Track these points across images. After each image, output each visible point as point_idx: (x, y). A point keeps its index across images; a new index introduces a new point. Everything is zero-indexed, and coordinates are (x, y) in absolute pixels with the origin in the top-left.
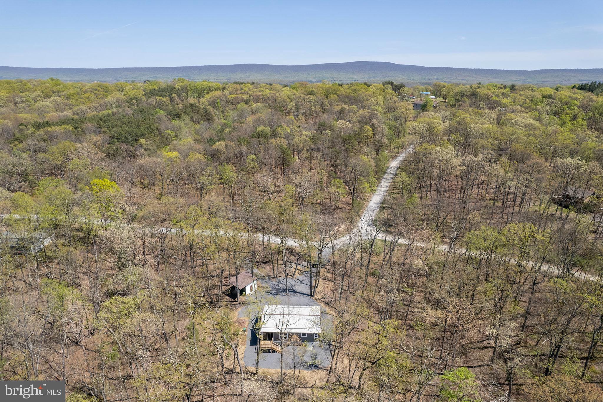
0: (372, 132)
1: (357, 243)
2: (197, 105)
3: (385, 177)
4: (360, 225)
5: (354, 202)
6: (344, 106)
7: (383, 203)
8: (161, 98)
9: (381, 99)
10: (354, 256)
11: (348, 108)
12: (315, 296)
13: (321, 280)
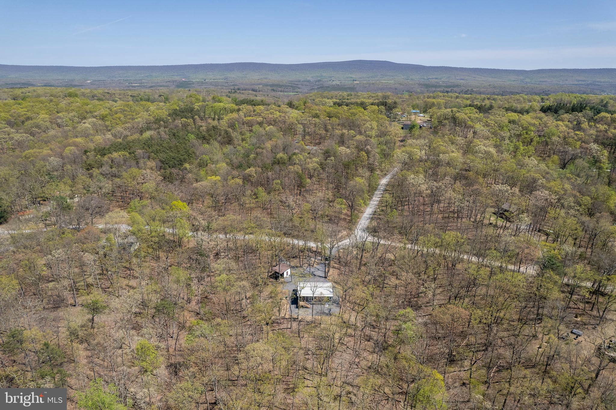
0: (366, 157)
1: (354, 244)
2: (219, 127)
3: (376, 193)
4: (356, 232)
5: (353, 214)
6: (344, 131)
7: (374, 215)
8: (185, 119)
9: (375, 124)
10: (352, 252)
11: (347, 133)
12: (328, 278)
13: (331, 268)
